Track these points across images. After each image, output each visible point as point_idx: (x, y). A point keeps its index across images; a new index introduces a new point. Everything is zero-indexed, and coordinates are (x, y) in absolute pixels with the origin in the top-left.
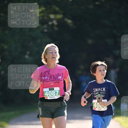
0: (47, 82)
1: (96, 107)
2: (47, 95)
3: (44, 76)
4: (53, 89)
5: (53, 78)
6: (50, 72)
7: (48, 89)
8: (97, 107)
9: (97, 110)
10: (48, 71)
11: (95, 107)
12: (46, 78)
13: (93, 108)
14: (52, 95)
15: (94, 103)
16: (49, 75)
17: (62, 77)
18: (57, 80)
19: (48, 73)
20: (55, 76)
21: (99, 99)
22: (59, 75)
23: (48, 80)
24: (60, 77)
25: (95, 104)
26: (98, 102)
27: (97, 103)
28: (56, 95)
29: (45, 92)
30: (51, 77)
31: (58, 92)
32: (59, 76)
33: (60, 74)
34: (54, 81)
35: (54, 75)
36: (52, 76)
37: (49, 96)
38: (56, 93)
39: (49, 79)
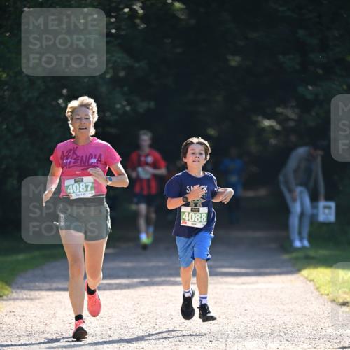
0: (69, 167)
1: (187, 219)
2: (72, 191)
3: (67, 159)
4: (82, 181)
5: (80, 161)
6: (77, 152)
7: (72, 181)
8: (189, 220)
9: (189, 224)
10: (74, 150)
11: (185, 219)
12: (69, 161)
13: (182, 221)
14: (80, 191)
15: (184, 213)
16: (75, 156)
17: (98, 161)
18: (87, 164)
19: (74, 153)
20: (84, 158)
21: (196, 205)
22: (91, 156)
23: (72, 165)
24: (94, 161)
25: (186, 214)
26: (192, 211)
27: (189, 213)
28: (87, 190)
29: (68, 186)
30: (76, 159)
31: (90, 185)
32: (92, 158)
33: (96, 155)
34: (81, 166)
35: (82, 157)
36: (80, 158)
37: (74, 192)
38: (87, 187)
39: (74, 163)
